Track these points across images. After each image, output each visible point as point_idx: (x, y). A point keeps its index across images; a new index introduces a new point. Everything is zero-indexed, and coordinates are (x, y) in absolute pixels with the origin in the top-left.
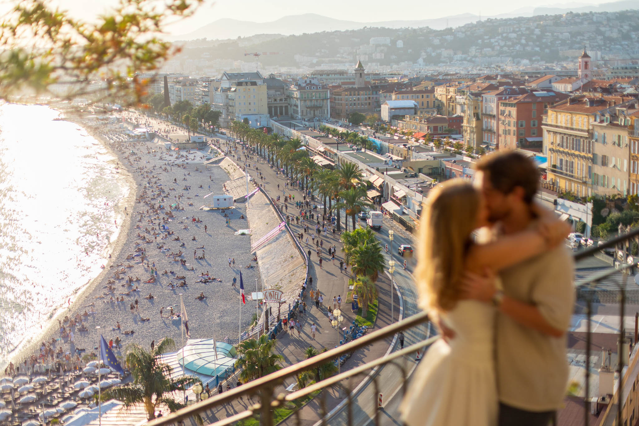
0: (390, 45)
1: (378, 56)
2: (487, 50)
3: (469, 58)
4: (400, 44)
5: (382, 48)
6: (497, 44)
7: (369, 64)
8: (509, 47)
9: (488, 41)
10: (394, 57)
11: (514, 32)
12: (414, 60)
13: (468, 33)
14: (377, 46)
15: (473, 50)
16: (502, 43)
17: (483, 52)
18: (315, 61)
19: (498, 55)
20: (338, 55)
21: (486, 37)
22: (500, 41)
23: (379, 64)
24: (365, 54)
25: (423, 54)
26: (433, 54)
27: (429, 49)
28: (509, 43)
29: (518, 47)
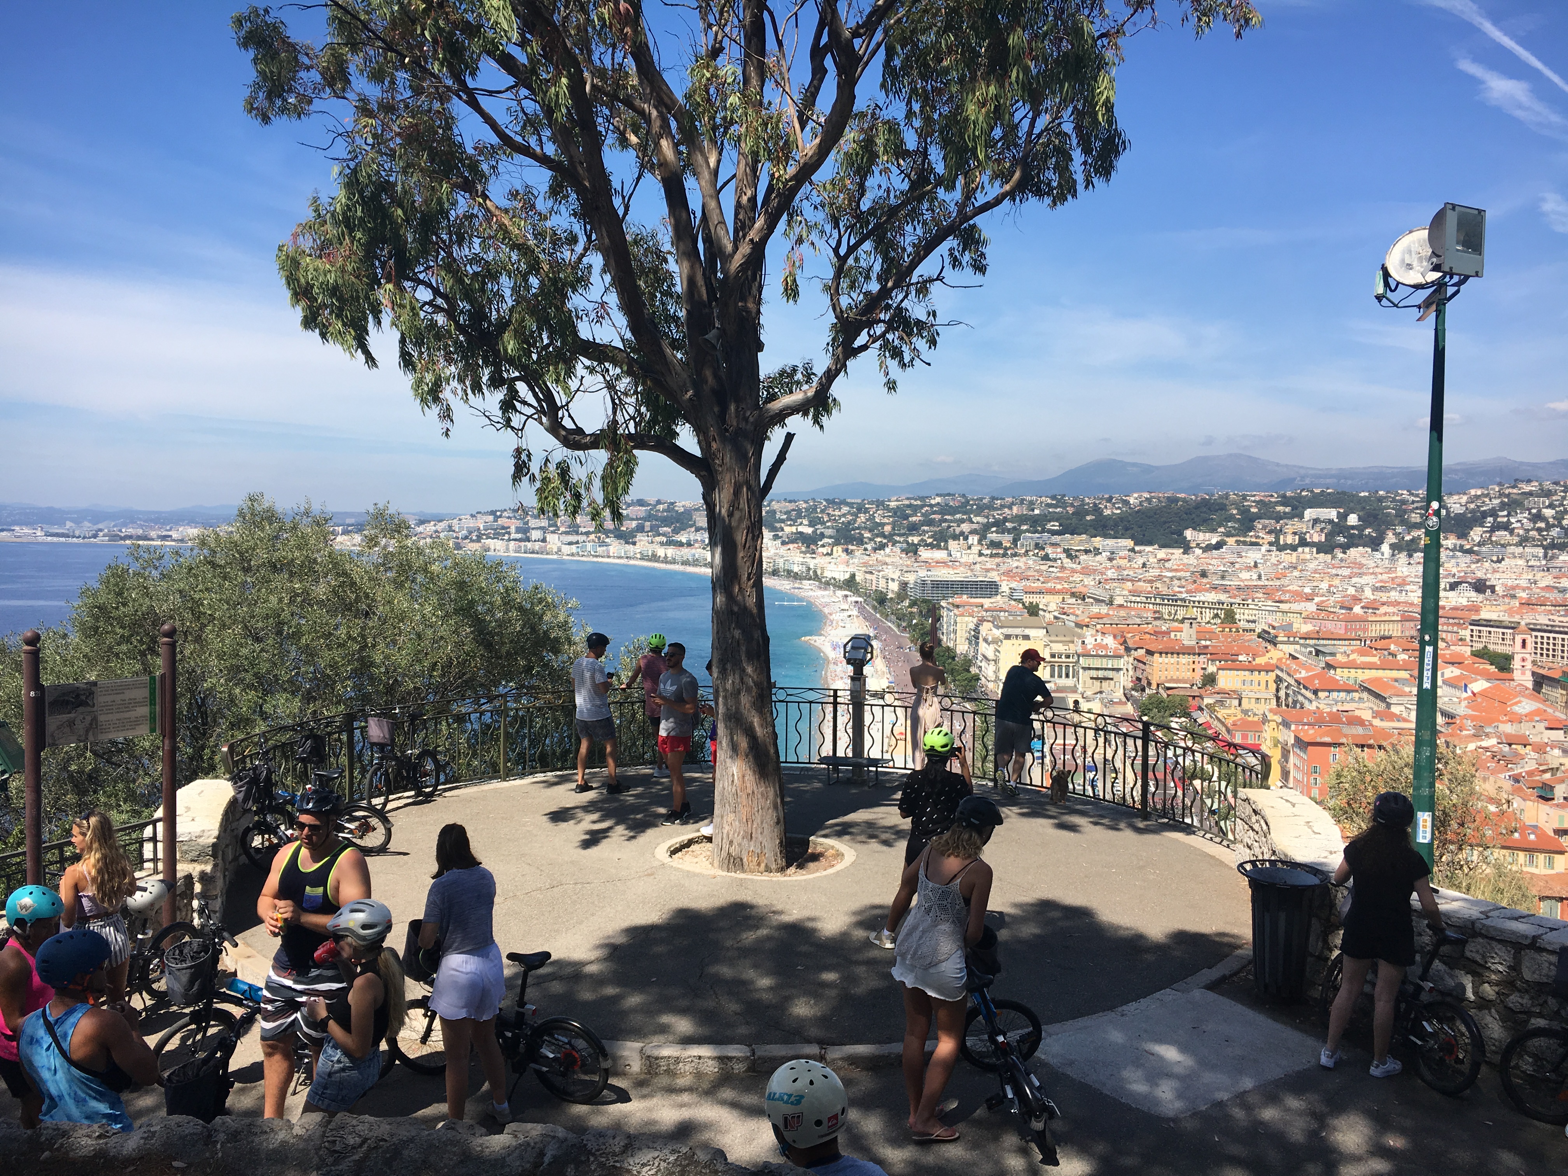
0: (1336, 520)
1: (1316, 539)
2: (1502, 535)
3: (1468, 547)
4: (1353, 519)
5: (1323, 525)
6: (1519, 525)
7: (1300, 549)
8: (1539, 530)
9: (1505, 519)
10: (1341, 539)
11: (1551, 506)
12: (1375, 544)
13: (1472, 506)
14: (1316, 521)
15: (1476, 534)
16: (1528, 525)
17: (1494, 539)
18: (1214, 542)
19: (1519, 544)
20: (1252, 534)
21: (1501, 514)
22: (1525, 521)
23: (1315, 550)
24: (1295, 533)
25: (1390, 538)
26: (1408, 538)
27: (1399, 529)
28: (1543, 525)
29: (1555, 532)
